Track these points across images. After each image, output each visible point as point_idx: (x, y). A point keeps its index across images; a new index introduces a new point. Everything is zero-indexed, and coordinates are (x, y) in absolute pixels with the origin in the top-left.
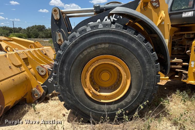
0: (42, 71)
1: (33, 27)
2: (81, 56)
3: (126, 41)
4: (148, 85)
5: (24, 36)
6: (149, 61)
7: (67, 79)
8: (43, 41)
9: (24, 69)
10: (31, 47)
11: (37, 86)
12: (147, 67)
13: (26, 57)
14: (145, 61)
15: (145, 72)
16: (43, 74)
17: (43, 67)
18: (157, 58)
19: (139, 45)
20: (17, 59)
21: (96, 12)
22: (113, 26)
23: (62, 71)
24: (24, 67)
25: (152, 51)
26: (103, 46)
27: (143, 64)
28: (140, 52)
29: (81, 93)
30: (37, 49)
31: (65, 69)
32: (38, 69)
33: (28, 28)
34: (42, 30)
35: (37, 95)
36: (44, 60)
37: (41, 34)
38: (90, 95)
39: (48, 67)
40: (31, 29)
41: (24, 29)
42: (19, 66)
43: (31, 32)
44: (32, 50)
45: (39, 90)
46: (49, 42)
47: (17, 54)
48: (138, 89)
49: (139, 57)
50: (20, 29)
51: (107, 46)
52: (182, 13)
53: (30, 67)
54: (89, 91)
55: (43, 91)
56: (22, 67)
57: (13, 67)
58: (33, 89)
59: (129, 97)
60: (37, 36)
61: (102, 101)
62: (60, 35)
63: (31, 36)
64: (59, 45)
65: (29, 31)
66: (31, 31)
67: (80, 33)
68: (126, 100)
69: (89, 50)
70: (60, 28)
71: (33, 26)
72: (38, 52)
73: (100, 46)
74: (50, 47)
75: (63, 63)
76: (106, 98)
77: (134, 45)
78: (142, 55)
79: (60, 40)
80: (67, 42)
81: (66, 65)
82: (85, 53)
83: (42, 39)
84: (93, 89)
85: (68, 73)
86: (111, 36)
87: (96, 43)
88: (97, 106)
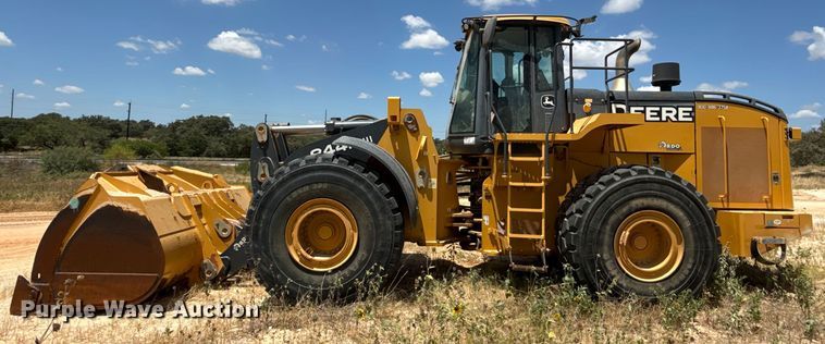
0: (225, 230)
1: (191, 122)
2: (288, 198)
3: (352, 181)
4: (383, 246)
5: (159, 150)
6: (383, 210)
7: (264, 232)
8: (219, 167)
9: (193, 224)
10: (206, 186)
11: (214, 255)
12: (381, 218)
13: (199, 202)
14: (378, 210)
15: (377, 226)
16: (225, 234)
17: (227, 222)
18: (396, 205)
19: (369, 187)
20: (186, 206)
21: (328, 133)
22: (336, 161)
23: (258, 220)
24: (195, 220)
25: (388, 196)
26: (320, 186)
27: (374, 214)
28: (370, 196)
29: (282, 255)
30: (217, 190)
31: (264, 217)
32: (218, 225)
33: (175, 126)
34: (219, 132)
35: (209, 272)
36: (230, 210)
37: (214, 143)
38: (297, 260)
39: (236, 222)
40: (185, 127)
41: (160, 126)
42: (187, 218)
43: (183, 136)
44: (209, 191)
45: (215, 262)
46: (238, 170)
47: (187, 198)
48: (368, 251)
49: (368, 203)
50: (147, 125)
51: (325, 186)
52: (463, 138)
53: (204, 220)
54: (296, 251)
55: (221, 265)
56: (192, 220)
57: (179, 218)
58: (205, 261)
59: (356, 263)
60: (198, 150)
61: (315, 269)
62: (264, 167)
63: (181, 149)
64: (260, 183)
65: (178, 133)
66: (182, 133)
67: (291, 167)
68: (351, 268)
69: (300, 191)
70: (265, 155)
71: (192, 119)
72: (212, 198)
73: (315, 186)
74: (243, 187)
75: (262, 208)
76: (321, 264)
77: (362, 187)
78: (373, 201)
79: (263, 175)
80: (272, 180)
81: (266, 211)
82: (295, 194)
83: (215, 161)
84: (302, 250)
85: (267, 223)
86: (331, 174)
87: (310, 182)
88: (306, 276)
